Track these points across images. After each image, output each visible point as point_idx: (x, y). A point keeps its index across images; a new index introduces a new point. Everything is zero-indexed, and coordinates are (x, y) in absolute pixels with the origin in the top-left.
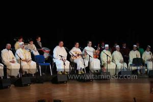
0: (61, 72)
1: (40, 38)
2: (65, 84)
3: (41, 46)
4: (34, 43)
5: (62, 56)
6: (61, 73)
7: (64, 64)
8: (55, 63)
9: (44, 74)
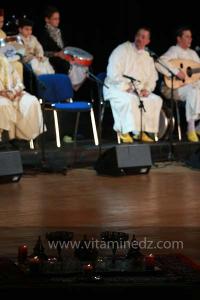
0: (131, 134)
1: (56, 15)
2: (144, 177)
3: (59, 41)
4: (34, 34)
5: (132, 80)
6: (128, 139)
7: (141, 106)
8: (108, 102)
9: (68, 139)
